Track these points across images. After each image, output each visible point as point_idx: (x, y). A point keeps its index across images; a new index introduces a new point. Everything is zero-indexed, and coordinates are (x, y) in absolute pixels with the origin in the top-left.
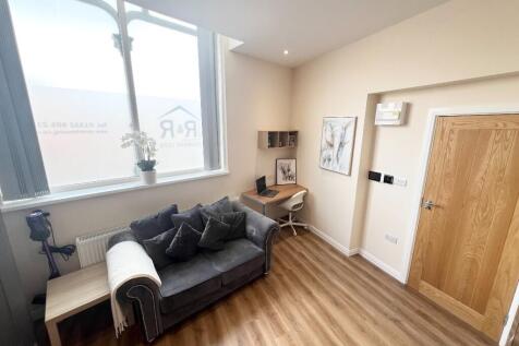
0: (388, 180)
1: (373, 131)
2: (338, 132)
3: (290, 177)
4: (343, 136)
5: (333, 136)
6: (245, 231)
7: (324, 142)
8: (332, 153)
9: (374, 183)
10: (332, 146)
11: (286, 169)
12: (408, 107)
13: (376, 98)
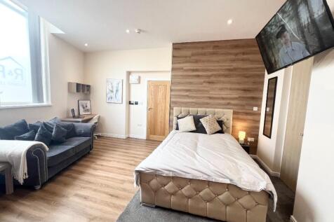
0: (136, 103)
1: (129, 85)
2: (115, 85)
3: (88, 110)
4: (117, 87)
5: (112, 87)
6: (75, 133)
7: (108, 91)
8: (113, 95)
9: (131, 105)
10: (112, 91)
11: (85, 106)
12: (140, 77)
13: (129, 73)
